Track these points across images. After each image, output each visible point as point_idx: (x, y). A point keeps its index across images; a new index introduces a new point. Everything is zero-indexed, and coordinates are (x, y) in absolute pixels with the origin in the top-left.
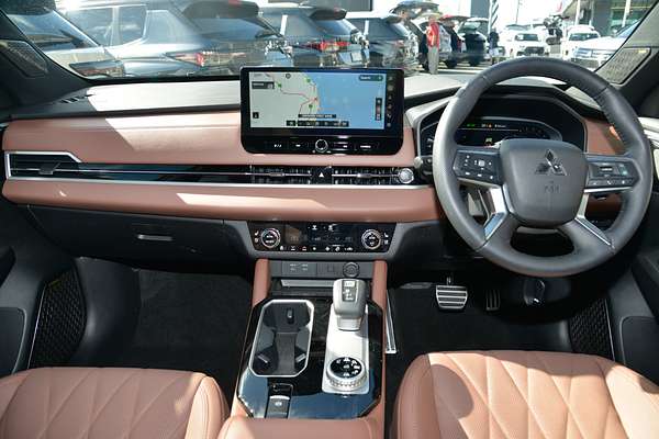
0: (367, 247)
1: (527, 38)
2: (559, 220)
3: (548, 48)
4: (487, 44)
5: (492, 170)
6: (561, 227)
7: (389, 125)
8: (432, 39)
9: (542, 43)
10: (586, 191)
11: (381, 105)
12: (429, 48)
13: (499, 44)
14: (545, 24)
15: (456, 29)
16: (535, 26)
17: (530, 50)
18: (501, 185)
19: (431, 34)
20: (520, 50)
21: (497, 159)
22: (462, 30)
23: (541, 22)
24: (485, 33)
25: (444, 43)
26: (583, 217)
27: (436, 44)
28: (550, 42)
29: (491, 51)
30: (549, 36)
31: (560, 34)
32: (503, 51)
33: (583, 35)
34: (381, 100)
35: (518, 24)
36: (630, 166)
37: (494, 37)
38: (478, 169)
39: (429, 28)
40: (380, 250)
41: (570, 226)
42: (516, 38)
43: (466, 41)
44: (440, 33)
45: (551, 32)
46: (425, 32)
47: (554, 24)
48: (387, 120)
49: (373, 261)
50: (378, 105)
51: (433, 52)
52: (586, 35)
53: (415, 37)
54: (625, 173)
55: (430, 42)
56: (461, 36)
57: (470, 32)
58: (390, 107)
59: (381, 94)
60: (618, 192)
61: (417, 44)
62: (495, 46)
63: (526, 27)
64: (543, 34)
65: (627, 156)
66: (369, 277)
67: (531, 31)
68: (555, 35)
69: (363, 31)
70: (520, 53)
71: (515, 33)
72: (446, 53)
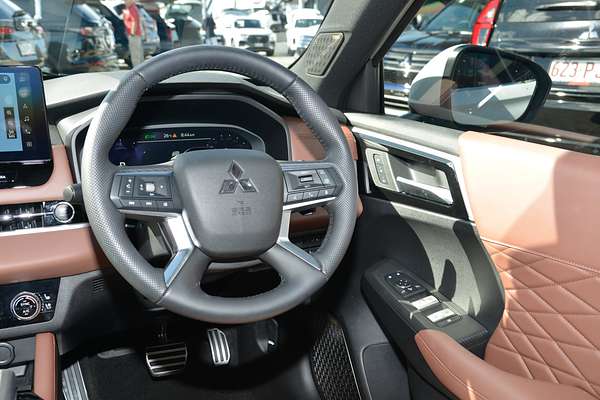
0: (20, 318)
1: (249, 24)
2: (259, 247)
3: (273, 37)
4: (202, 32)
5: (165, 194)
6: (262, 256)
7: (29, 144)
8: (131, 26)
9: (265, 30)
10: (285, 208)
11: (12, 117)
12: (130, 37)
13: (216, 32)
14: (267, 8)
15: (163, 13)
16: (256, 10)
17: (253, 39)
18: (180, 212)
19: (130, 20)
20: (242, 39)
21: (171, 180)
22: (171, 14)
23: (263, 5)
24: (199, 20)
25: (148, 31)
26: (287, 239)
27: (138, 32)
28: (275, 28)
29: (208, 41)
30: (273, 22)
31: (284, 20)
32: (222, 40)
33: (308, 21)
34: (11, 109)
35: (238, 7)
36: (332, 172)
37: (210, 24)
38: (145, 195)
39: (126, 12)
40: (41, 318)
41: (273, 252)
42: (236, 25)
43: (176, 29)
44: (142, 19)
45: (275, 18)
46: (121, 17)
47: (277, 8)
48: (25, 138)
49: (34, 335)
50: (9, 117)
51: (135, 43)
52: (312, 20)
53: (108, 24)
54: (327, 181)
55: (129, 30)
56: (170, 23)
57: (179, 18)
58: (27, 119)
59: (11, 101)
60: (323, 205)
61: (111, 32)
62: (212, 34)
63: (246, 12)
64: (266, 20)
65: (328, 161)
66: (30, 358)
67: (252, 17)
68: (279, 22)
69: (33, 16)
70: (242, 43)
71: (233, 18)
72: (154, 44)
